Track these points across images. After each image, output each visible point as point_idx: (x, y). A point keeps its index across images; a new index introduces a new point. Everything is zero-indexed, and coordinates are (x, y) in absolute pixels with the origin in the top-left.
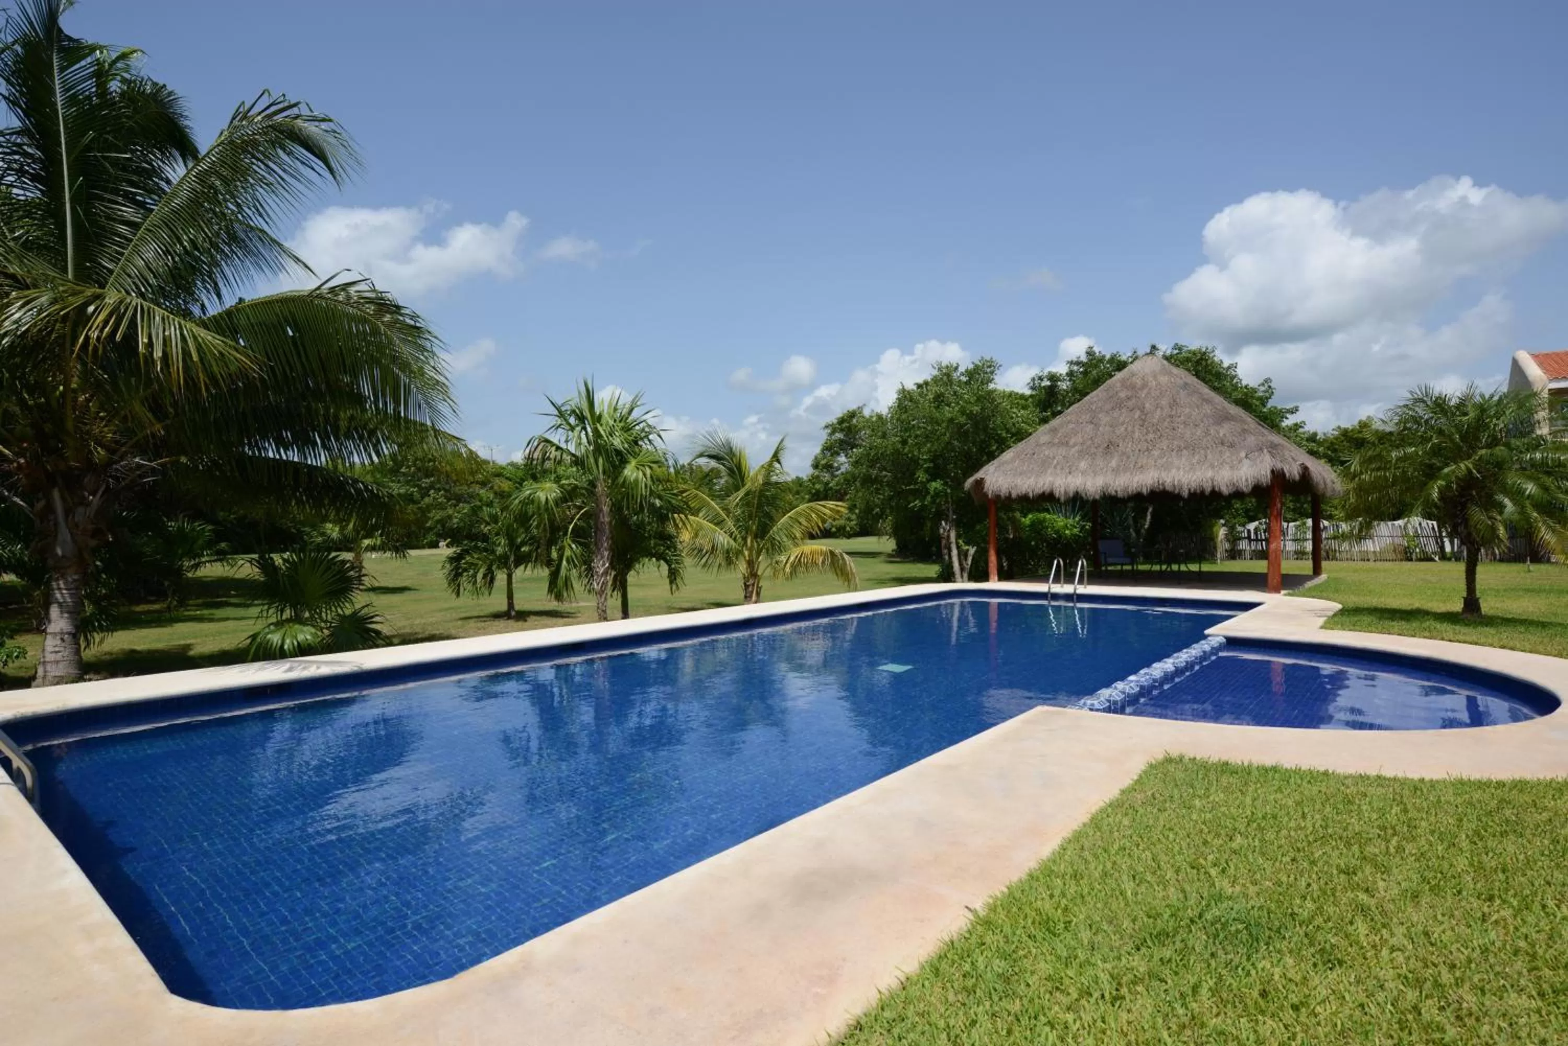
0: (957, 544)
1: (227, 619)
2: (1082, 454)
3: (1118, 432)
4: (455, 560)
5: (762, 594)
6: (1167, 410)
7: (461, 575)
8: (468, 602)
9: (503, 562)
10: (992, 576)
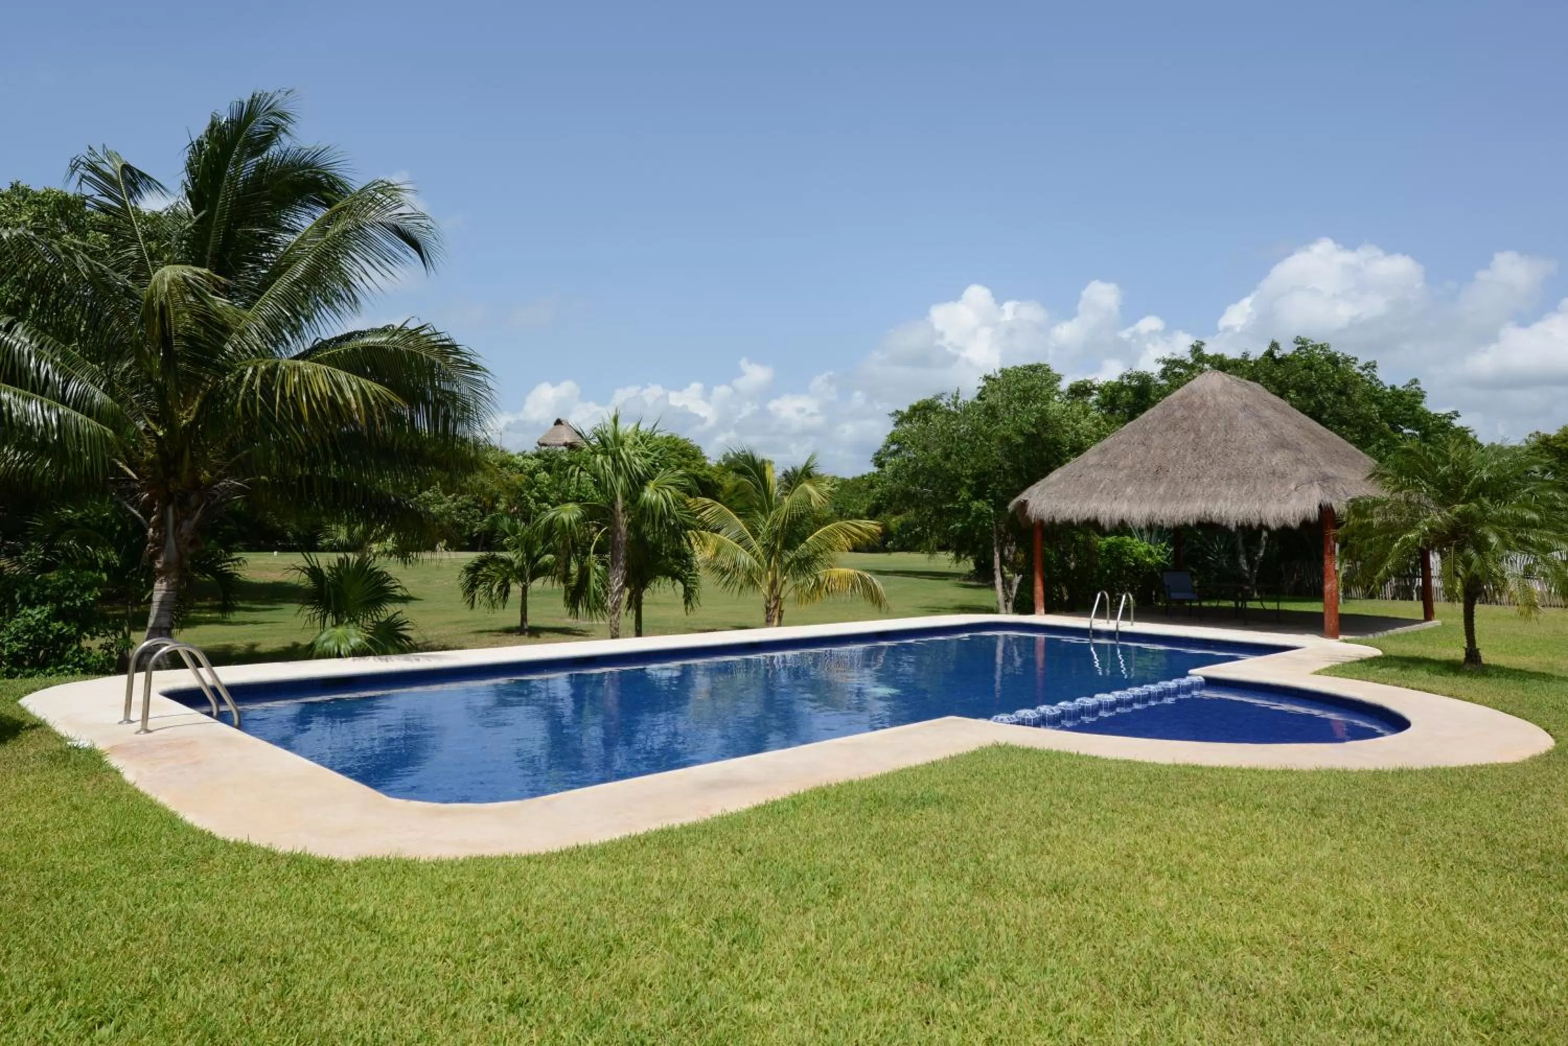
0: (1001, 570)
1: (244, 623)
2: (1130, 479)
3: (1169, 456)
4: (473, 570)
5: (784, 619)
6: (1222, 434)
7: (477, 586)
8: (483, 615)
9: (520, 575)
10: (1037, 608)
